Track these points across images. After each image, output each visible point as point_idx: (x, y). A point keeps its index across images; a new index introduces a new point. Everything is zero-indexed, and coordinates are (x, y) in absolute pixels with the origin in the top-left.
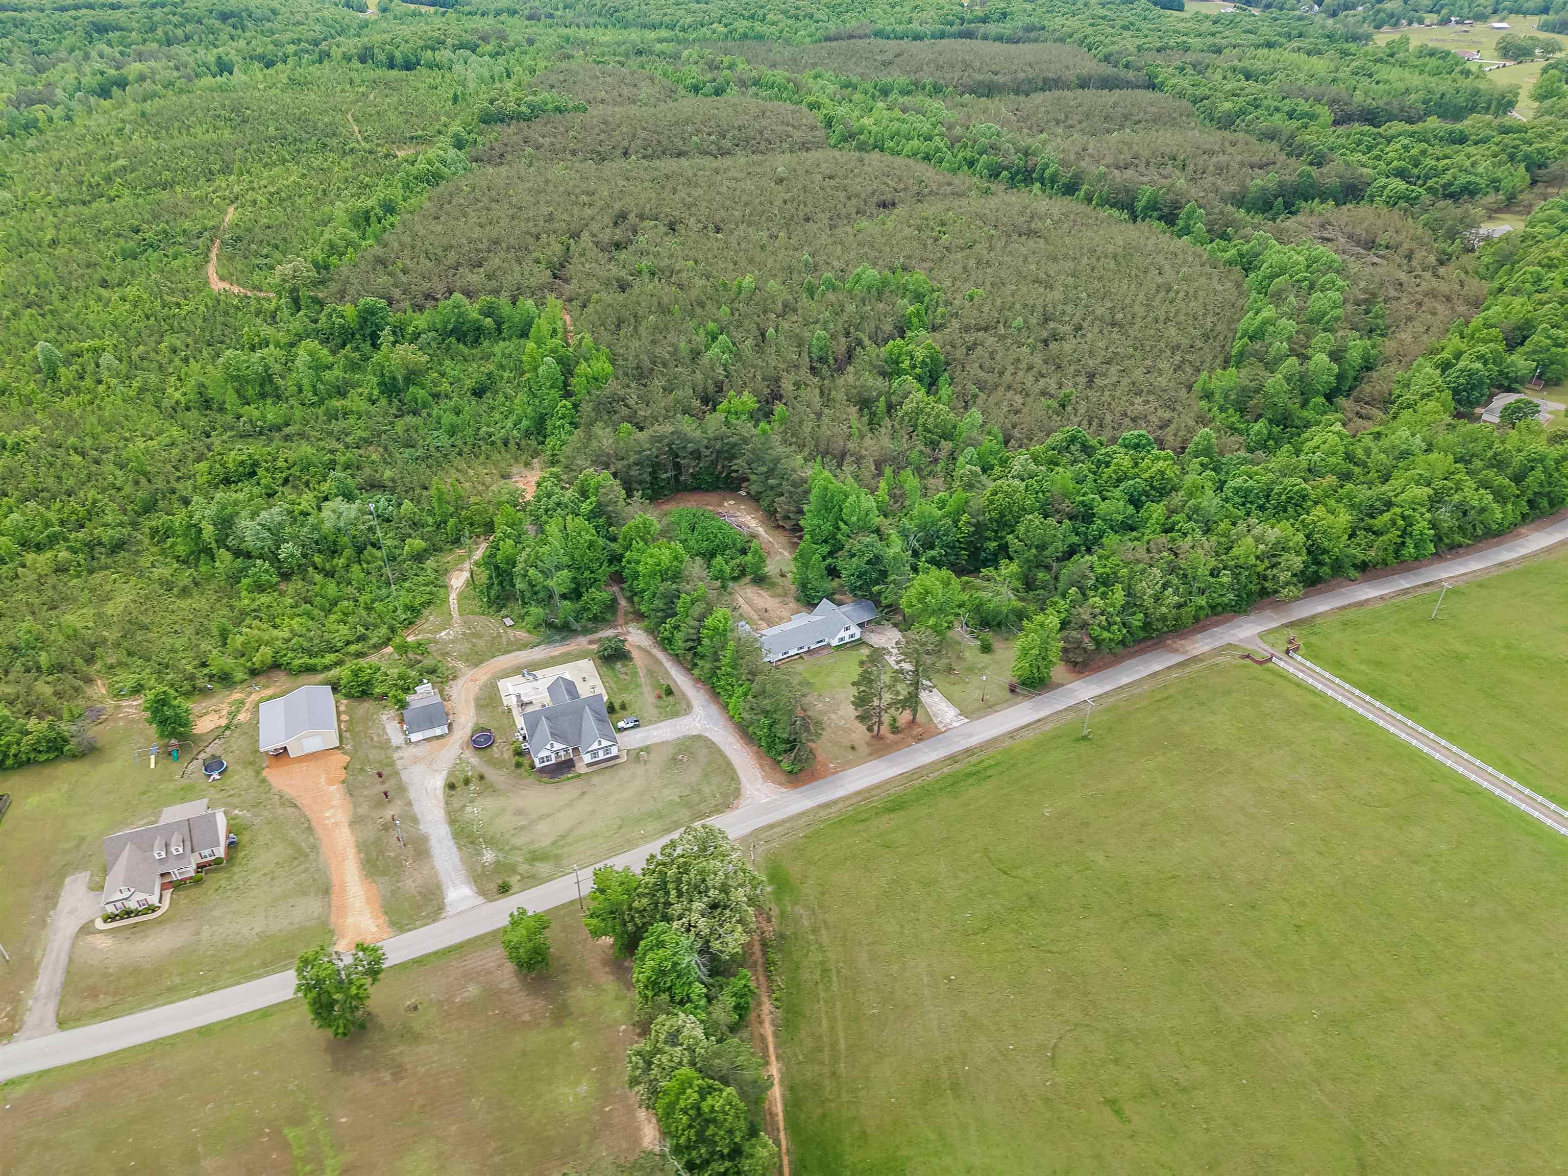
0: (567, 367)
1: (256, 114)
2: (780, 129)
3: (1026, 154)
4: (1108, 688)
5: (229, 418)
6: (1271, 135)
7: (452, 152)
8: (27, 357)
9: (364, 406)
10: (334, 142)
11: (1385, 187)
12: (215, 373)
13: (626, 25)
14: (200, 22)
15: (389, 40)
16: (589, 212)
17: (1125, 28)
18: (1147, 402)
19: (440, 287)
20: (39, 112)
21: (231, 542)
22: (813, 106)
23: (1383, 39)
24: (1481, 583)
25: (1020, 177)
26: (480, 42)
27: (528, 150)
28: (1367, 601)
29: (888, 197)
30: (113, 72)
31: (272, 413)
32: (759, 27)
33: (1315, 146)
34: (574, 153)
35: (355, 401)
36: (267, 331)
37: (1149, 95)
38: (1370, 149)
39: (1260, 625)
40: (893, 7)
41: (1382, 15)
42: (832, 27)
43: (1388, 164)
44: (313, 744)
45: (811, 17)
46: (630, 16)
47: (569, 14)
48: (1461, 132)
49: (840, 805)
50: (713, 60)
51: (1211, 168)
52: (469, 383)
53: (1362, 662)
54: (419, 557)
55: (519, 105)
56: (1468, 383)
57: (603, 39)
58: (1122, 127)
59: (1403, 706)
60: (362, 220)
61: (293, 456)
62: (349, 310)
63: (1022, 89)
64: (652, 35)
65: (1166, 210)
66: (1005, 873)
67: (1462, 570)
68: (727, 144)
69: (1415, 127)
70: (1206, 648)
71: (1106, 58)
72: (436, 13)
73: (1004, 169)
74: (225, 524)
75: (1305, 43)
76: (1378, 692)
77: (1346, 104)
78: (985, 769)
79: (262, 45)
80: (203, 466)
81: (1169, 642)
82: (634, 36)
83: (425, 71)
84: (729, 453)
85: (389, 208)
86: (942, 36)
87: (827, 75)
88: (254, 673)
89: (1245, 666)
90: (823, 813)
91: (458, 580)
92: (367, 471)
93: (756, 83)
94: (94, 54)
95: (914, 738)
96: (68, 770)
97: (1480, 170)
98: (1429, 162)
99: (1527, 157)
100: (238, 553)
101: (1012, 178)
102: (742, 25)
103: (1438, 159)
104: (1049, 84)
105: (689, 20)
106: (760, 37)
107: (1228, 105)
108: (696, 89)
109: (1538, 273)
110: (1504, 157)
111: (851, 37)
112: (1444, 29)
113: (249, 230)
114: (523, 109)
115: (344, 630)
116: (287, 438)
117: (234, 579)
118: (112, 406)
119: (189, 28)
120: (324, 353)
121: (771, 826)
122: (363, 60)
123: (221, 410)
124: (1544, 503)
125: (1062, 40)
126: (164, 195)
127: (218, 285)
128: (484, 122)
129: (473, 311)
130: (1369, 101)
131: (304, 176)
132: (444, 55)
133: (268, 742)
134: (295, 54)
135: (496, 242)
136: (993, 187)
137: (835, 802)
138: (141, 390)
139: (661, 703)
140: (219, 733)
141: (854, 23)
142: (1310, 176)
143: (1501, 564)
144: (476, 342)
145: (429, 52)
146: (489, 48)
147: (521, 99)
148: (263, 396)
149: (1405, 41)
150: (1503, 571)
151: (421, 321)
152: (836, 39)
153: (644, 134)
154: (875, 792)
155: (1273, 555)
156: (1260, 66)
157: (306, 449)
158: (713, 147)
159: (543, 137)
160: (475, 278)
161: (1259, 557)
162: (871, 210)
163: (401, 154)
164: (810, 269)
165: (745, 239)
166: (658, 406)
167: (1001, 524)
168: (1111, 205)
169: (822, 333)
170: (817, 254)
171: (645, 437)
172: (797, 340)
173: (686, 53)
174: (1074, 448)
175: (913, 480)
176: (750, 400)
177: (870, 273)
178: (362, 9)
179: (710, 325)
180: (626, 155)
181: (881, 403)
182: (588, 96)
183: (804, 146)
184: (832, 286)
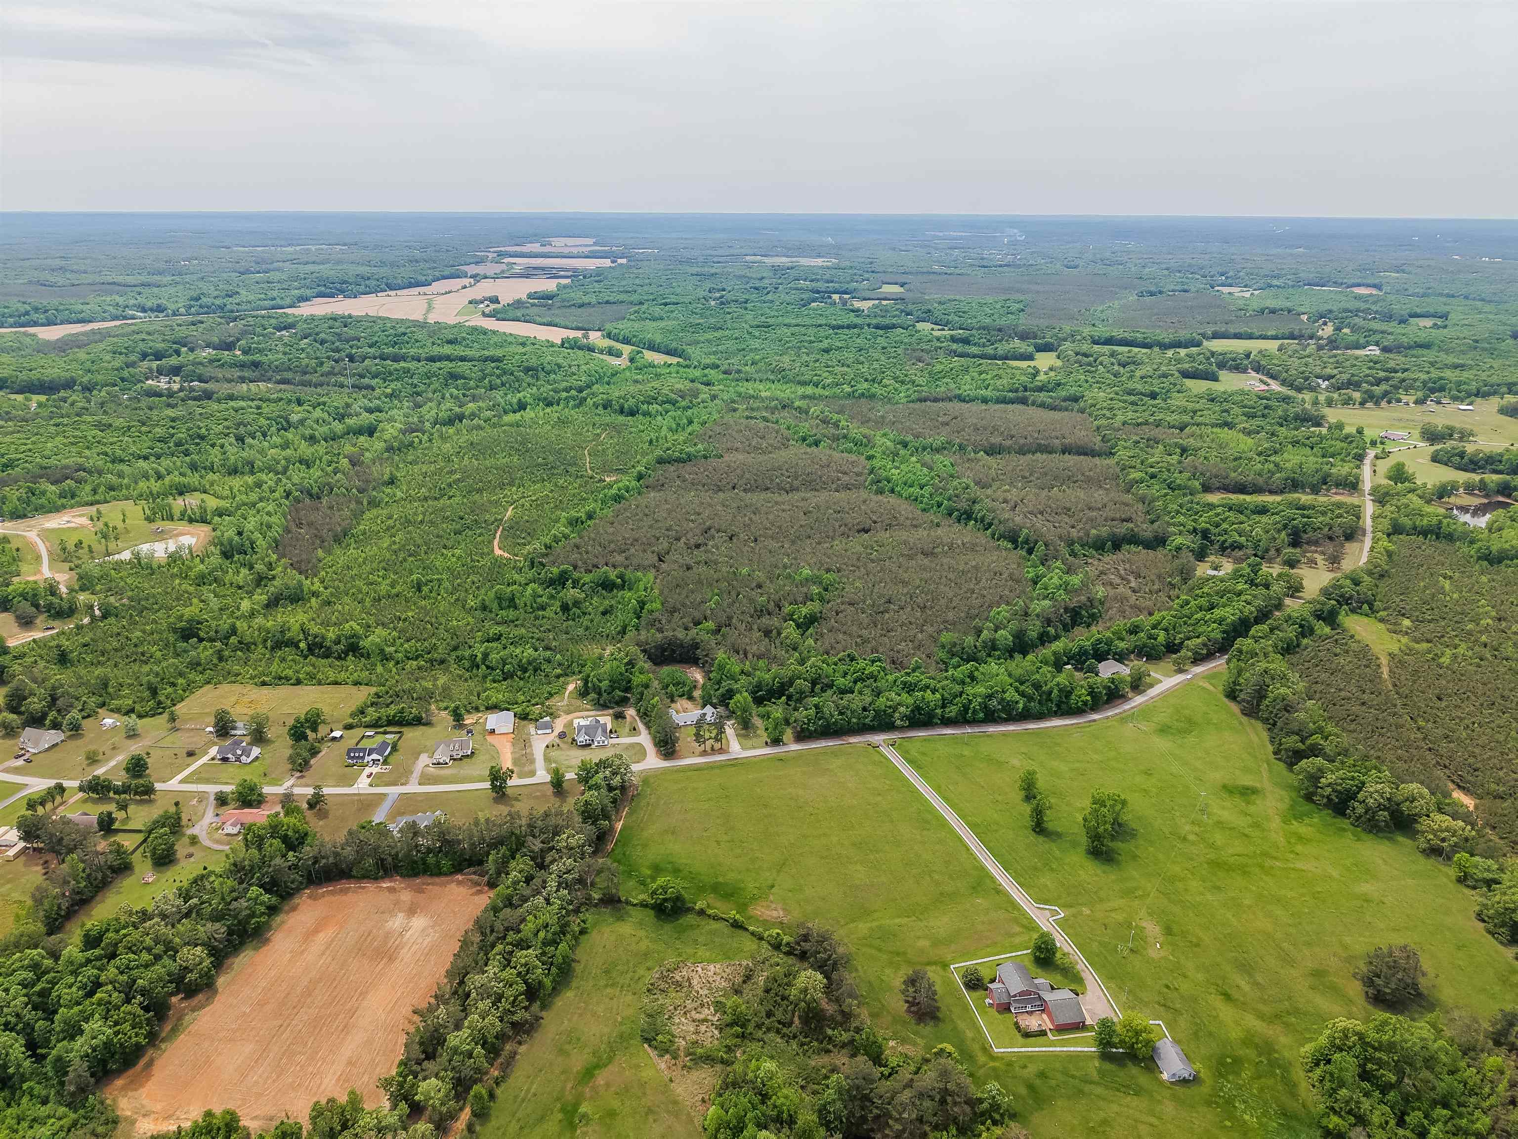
0: (642, 604)
1: (534, 446)
2: (834, 474)
3: (975, 502)
4: (806, 748)
5: (493, 615)
7: (634, 483)
8: (409, 580)
9: (552, 615)
10: (572, 470)
11: (1173, 541)
12: (491, 594)
13: (787, 382)
14: (512, 374)
16: (691, 525)
17: (1133, 403)
19: (602, 561)
20: (415, 437)
21: (487, 663)
22: (870, 458)
24: (1004, 734)
25: (964, 517)
26: (680, 398)
27: (678, 482)
29: (867, 526)
30: (457, 409)
31: (512, 614)
32: (874, 389)
34: (704, 485)
35: (548, 613)
36: (516, 577)
37: (1099, 461)
39: (888, 736)
40: (981, 374)
42: (926, 391)
44: (504, 730)
45: (914, 382)
46: (790, 374)
47: (753, 370)
49: (679, 767)
50: (827, 416)
52: (601, 609)
53: (918, 752)
54: (558, 677)
55: (681, 454)
56: (1080, 652)
57: (764, 394)
60: (574, 523)
61: (516, 633)
62: (555, 570)
63: (1021, 450)
64: (801, 390)
65: (1032, 545)
67: (1003, 729)
68: (797, 484)
69: (1239, 500)
70: (857, 741)
71: (1098, 428)
73: (957, 511)
74: (486, 655)
75: (1252, 425)
76: (910, 761)
78: (740, 764)
79: (546, 390)
80: (480, 634)
81: (844, 737)
82: (787, 392)
83: (641, 417)
84: (696, 646)
85: (590, 516)
86: (1002, 401)
87: (892, 435)
88: (487, 708)
89: (866, 747)
90: (672, 769)
91: (571, 687)
92: (546, 642)
94: (448, 395)
95: (718, 752)
96: (421, 729)
97: (1254, 533)
100: (488, 667)
101: (959, 517)
106: (872, 397)
107: (1140, 474)
108: (804, 440)
111: (935, 399)
112: (1413, 407)
113: (517, 523)
114: (684, 456)
115: (523, 698)
116: (516, 626)
117: (485, 677)
118: (443, 606)
119: (504, 379)
120: (540, 591)
121: (651, 770)
122: (605, 408)
123: (491, 611)
124: (1064, 706)
125: (1083, 410)
126: (477, 497)
127: (498, 552)
128: (659, 463)
129: (613, 575)
131: (552, 491)
132: (653, 407)
133: (489, 727)
134: (566, 399)
135: (637, 540)
137: (677, 766)
138: (457, 600)
139: (630, 731)
140: (473, 724)
141: (943, 388)
142: (1132, 530)
144: (612, 590)
145: (646, 405)
146: (685, 401)
147: (684, 449)
148: (509, 607)
151: (587, 578)
152: (924, 401)
153: (747, 475)
155: (895, 708)
156: (1193, 443)
157: (523, 631)
158: (788, 486)
159: (689, 474)
160: (619, 558)
161: (890, 707)
162: (851, 533)
163: (608, 479)
164: (785, 567)
165: (765, 547)
166: (673, 625)
167: (791, 683)
168: (1005, 538)
169: (764, 598)
170: (795, 559)
171: (659, 636)
172: (752, 601)
173: (812, 410)
174: (847, 659)
175: (761, 663)
176: (710, 625)
177: (807, 572)
178: (619, 355)
179: (716, 591)
180: (734, 488)
181: (774, 632)
182: (729, 445)
183: (847, 487)
184: (789, 576)
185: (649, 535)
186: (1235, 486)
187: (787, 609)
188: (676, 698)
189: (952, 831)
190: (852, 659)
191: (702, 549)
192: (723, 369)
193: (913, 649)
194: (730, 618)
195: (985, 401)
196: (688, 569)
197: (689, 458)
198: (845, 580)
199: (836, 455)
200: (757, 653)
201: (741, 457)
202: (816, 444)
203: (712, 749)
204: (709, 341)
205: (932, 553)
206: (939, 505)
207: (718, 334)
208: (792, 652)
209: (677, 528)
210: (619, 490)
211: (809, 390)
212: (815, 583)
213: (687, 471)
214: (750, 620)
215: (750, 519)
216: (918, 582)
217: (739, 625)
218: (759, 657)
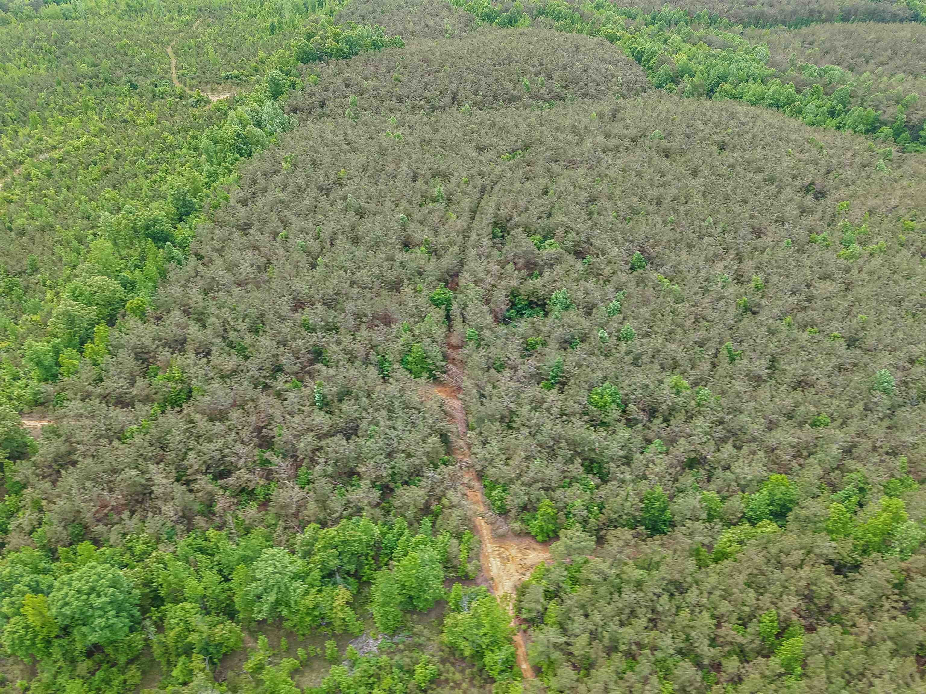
1: (79, 45)
22: (611, 38)
27: (351, 96)
55: (337, 41)
68: (556, 86)
108: (490, 18)
114: (342, 45)
128: (303, 60)
147: (338, 34)
163: (214, 98)
197: (353, 49)
202: (512, 21)
210: (242, 122)
213: (357, 72)
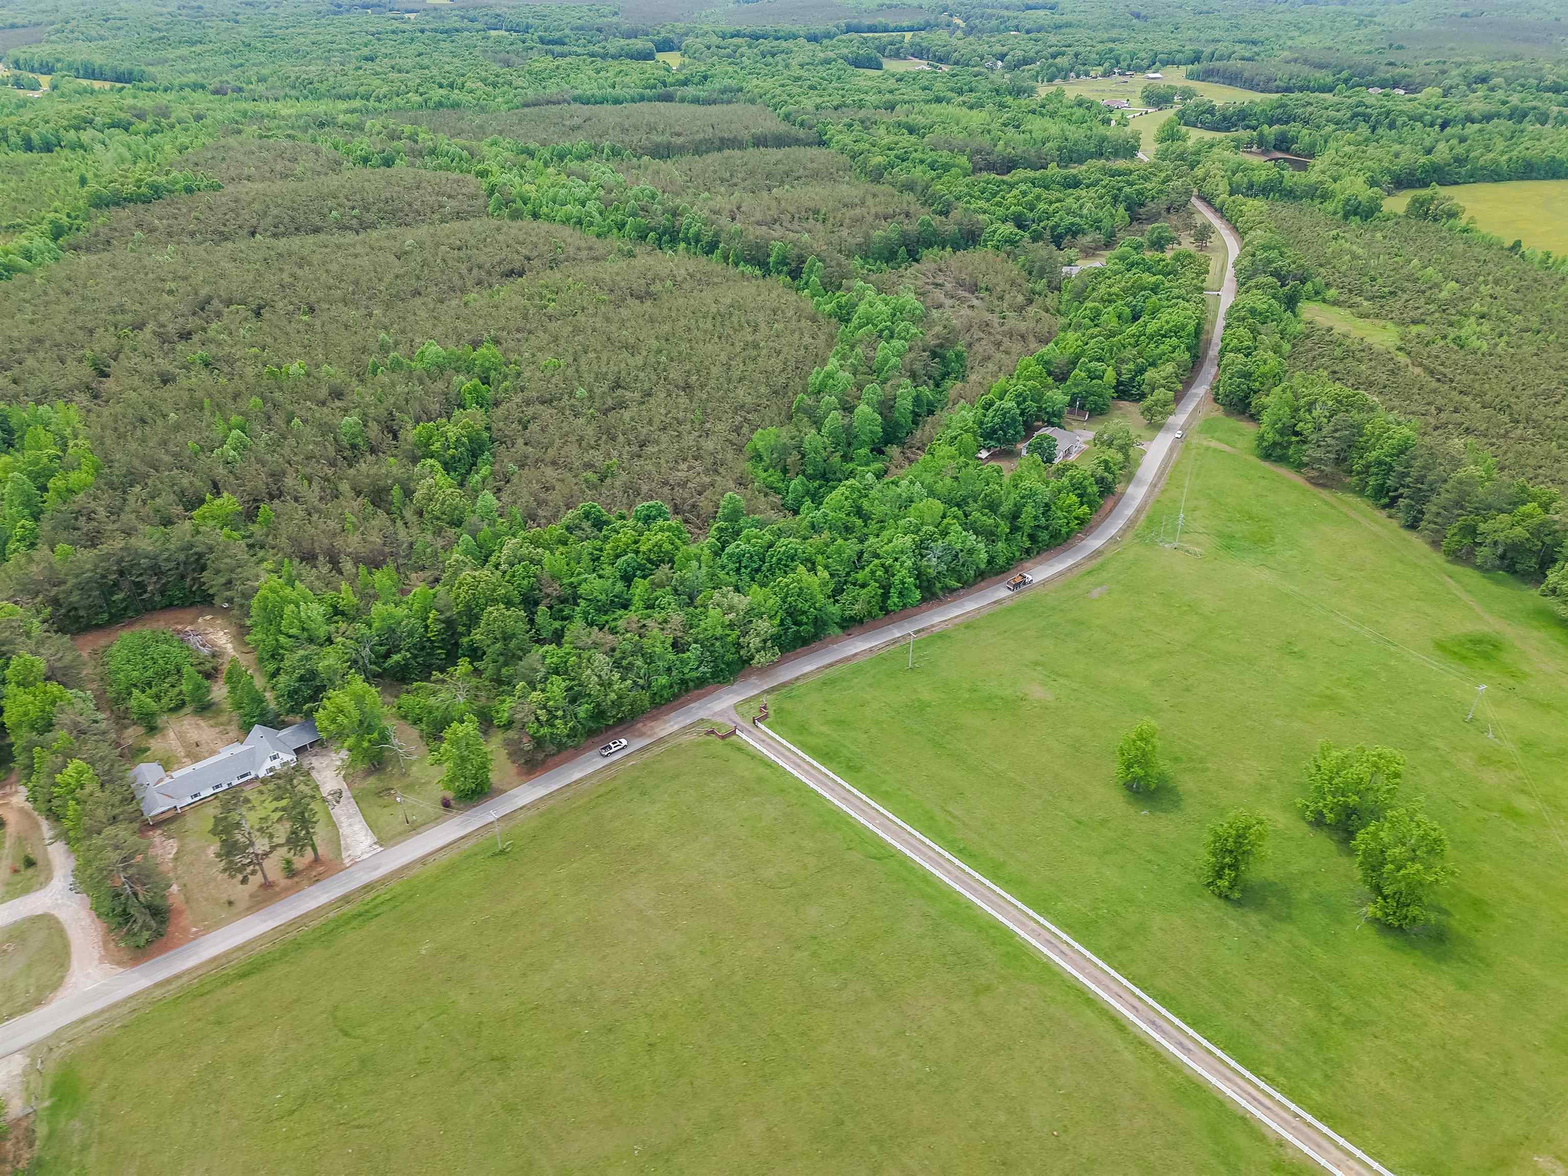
2: (431, 199)
3: (674, 215)
4: (555, 787)
6: (909, 187)
7: (44, 244)
11: (995, 232)
13: (318, 96)
15: (27, 120)
16: (168, 298)
17: (812, 88)
18: (690, 468)
22: (483, 174)
23: (1043, 90)
24: (969, 624)
25: (666, 238)
26: (134, 120)
27: (138, 233)
28: (856, 654)
29: (517, 265)
32: (456, 95)
33: (944, 195)
34: (192, 234)
37: (814, 151)
38: (994, 195)
39: (739, 694)
40: (598, 73)
41: (1053, 69)
42: (531, 94)
43: (1008, 209)
45: (510, 84)
46: (323, 88)
47: (261, 87)
48: (1075, 176)
49: (185, 979)
50: (394, 131)
51: (847, 221)
53: (827, 722)
55: (139, 187)
56: (1003, 422)
57: (285, 112)
58: (782, 183)
59: (849, 767)
63: (700, 148)
64: (342, 105)
65: (794, 265)
66: (346, 1034)
67: (957, 612)
68: (370, 217)
69: (1038, 174)
70: (676, 727)
71: (787, 117)
72: (112, 90)
73: (651, 230)
75: (971, 98)
77: (988, 154)
78: (376, 906)
81: (640, 725)
82: (321, 108)
83: (66, 152)
84: (196, 562)
86: (642, 98)
87: (505, 144)
89: (707, 743)
90: (158, 993)
93: (433, 152)
95: (310, 879)
97: (1085, 211)
98: (1042, 206)
99: (1127, 197)
101: (660, 239)
102: (437, 94)
103: (1051, 203)
104: (725, 144)
105: (385, 89)
106: (456, 105)
107: (879, 159)
108: (365, 160)
109: (1097, 309)
110: (1108, 198)
111: (549, 102)
112: (1107, 80)
121: (83, 1021)
125: (752, 102)
130: (1009, 150)
132: (86, 136)
135: (40, 341)
136: (637, 250)
137: (177, 977)
139: (17, 878)
141: (554, 90)
143: (995, 602)
145: (72, 132)
146: (144, 126)
147: (142, 180)
149: (1060, 94)
150: (998, 608)
152: (535, 105)
153: (274, 211)
154: (234, 956)
155: (744, 624)
156: (921, 120)
158: (354, 221)
159: (160, 219)
161: (731, 626)
162: (493, 280)
164: (384, 348)
165: (334, 320)
166: (128, 517)
167: (472, 617)
168: (747, 262)
169: (352, 419)
170: (403, 332)
171: (86, 557)
172: (326, 429)
173: (368, 124)
174: (586, 525)
175: (382, 579)
176: (228, 502)
177: (433, 350)
178: (35, 87)
179: (235, 419)
180: (253, 234)
181: (396, 491)
182: (233, 172)
183: (458, 216)
184: (397, 366)
185: (70, 327)
186: (1002, 164)
187: (411, 434)
188: (161, 721)
189: (1049, 972)
190: (599, 524)
191: (196, 338)
192: (211, 87)
193: (707, 471)
194: (277, 476)
195: (617, 101)
196: (165, 382)
197: (157, 192)
198: (514, 357)
199: (428, 175)
200: (363, 551)
201: (258, 186)
202: (388, 163)
203: (290, 871)
204: (183, 58)
205: (649, 294)
206: (621, 226)
207: (198, 48)
208: (451, 532)
209: (137, 307)
211: (357, 103)
212: (457, 371)
213: (155, 215)
214: (330, 472)
215: (293, 275)
216: (655, 344)
217: (303, 489)
218: (375, 563)
